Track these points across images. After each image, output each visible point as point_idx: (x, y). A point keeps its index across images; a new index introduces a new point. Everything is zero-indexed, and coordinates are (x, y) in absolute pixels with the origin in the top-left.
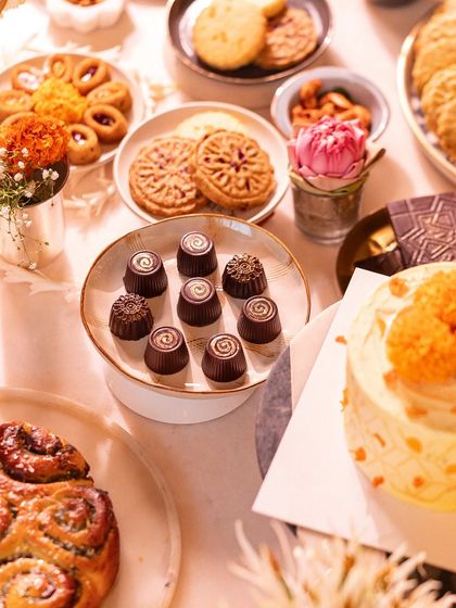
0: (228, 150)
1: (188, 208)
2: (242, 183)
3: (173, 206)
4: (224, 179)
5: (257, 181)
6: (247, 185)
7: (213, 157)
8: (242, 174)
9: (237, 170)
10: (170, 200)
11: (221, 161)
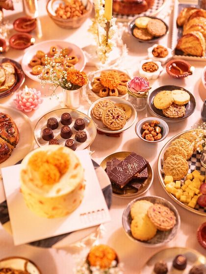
0: (116, 113)
1: (97, 118)
2: (111, 122)
3: (95, 115)
4: (107, 118)
5: (115, 125)
6: (112, 123)
7: (111, 112)
8: (114, 120)
9: (113, 119)
10: (96, 113)
11: (112, 114)
